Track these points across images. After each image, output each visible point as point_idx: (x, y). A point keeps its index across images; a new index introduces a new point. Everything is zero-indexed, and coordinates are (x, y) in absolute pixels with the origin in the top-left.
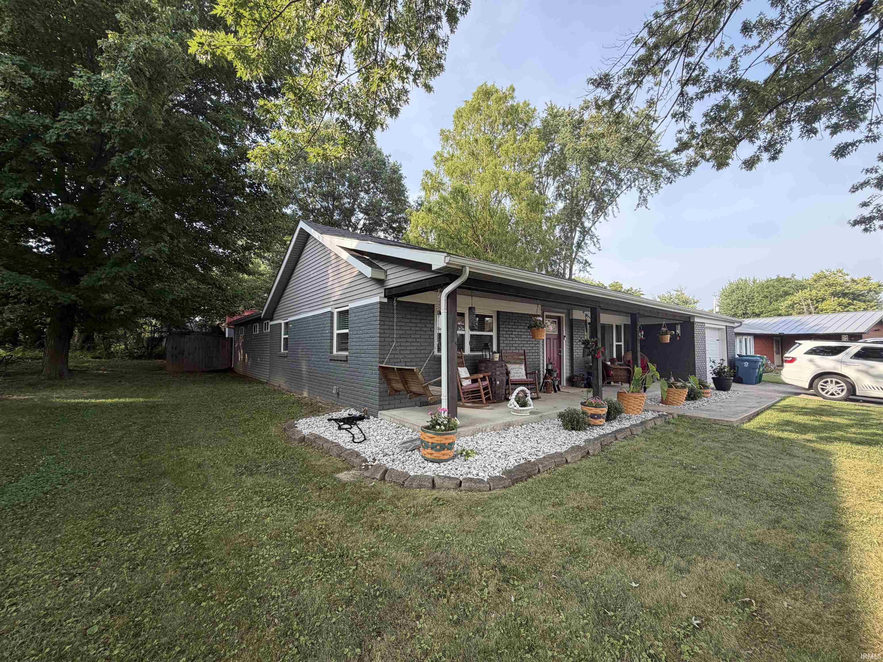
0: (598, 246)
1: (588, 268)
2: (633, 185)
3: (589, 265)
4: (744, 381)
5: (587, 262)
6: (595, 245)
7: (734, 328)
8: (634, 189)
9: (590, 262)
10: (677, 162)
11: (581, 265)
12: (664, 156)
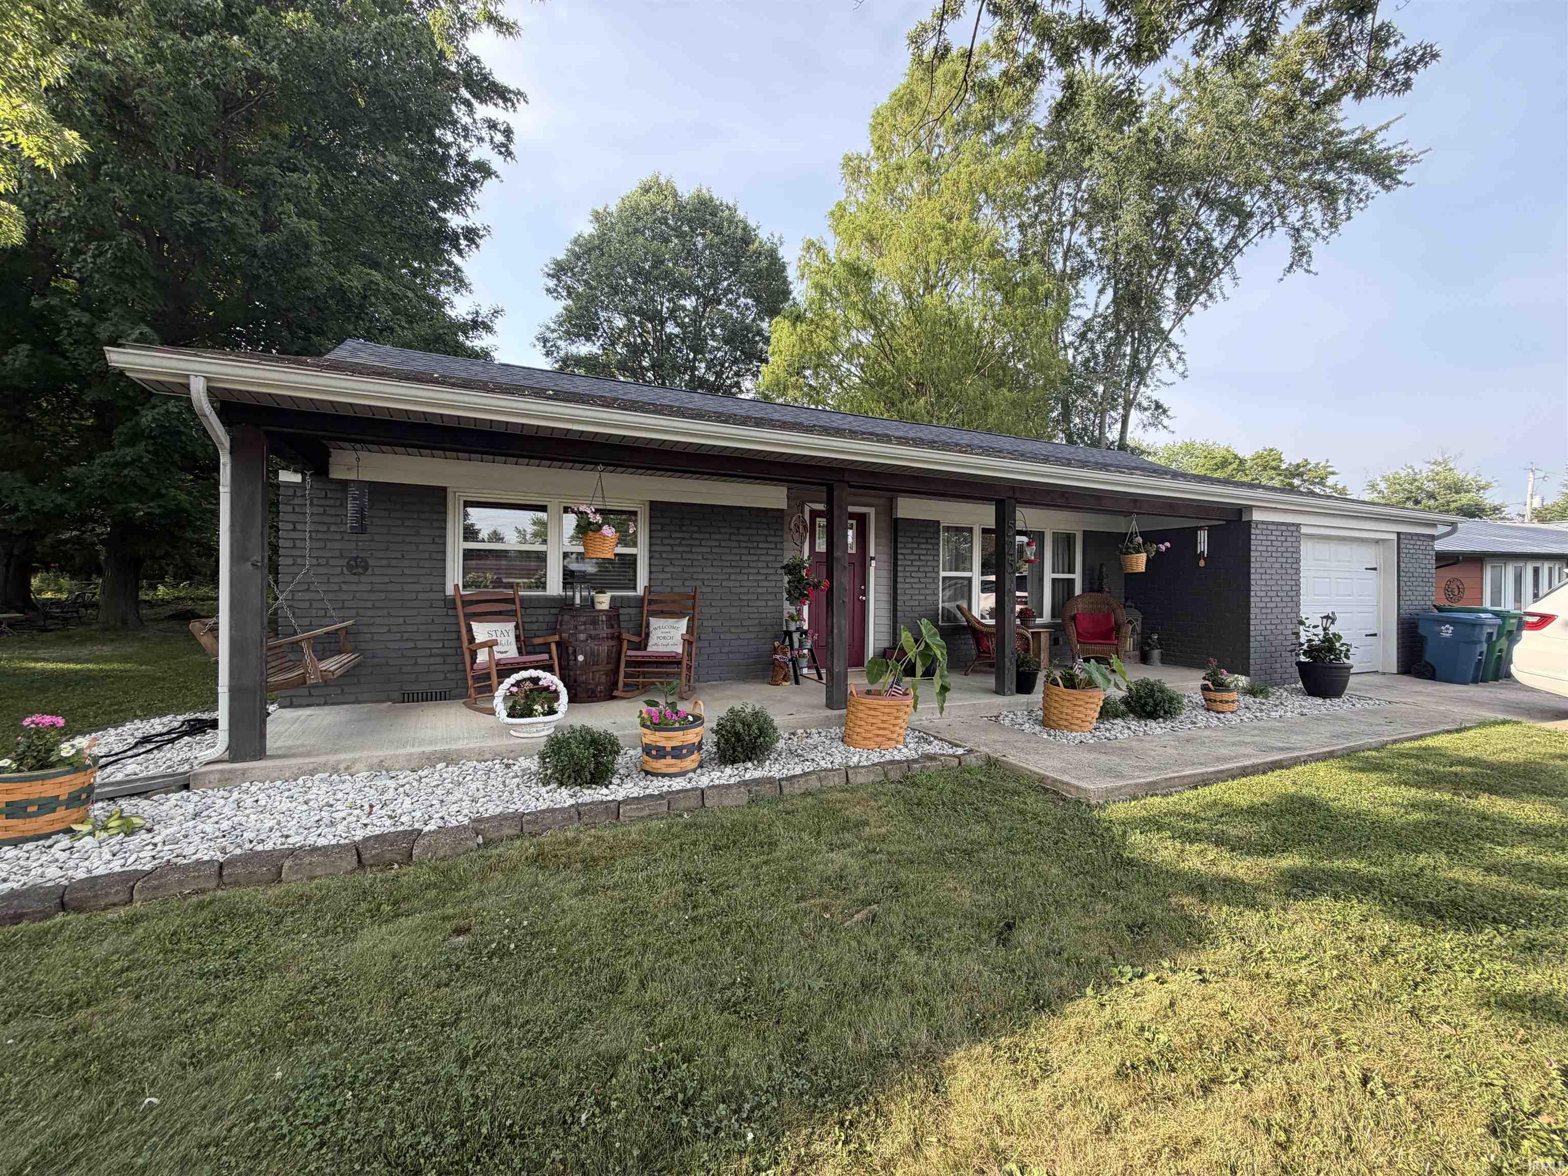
0: (1180, 368)
1: (1166, 421)
2: (1277, 221)
3: (1165, 411)
4: (1438, 673)
5: (1158, 406)
6: (1171, 366)
7: (1433, 538)
8: (1281, 231)
9: (1166, 406)
10: (1392, 152)
11: (1148, 413)
12: (1358, 142)
